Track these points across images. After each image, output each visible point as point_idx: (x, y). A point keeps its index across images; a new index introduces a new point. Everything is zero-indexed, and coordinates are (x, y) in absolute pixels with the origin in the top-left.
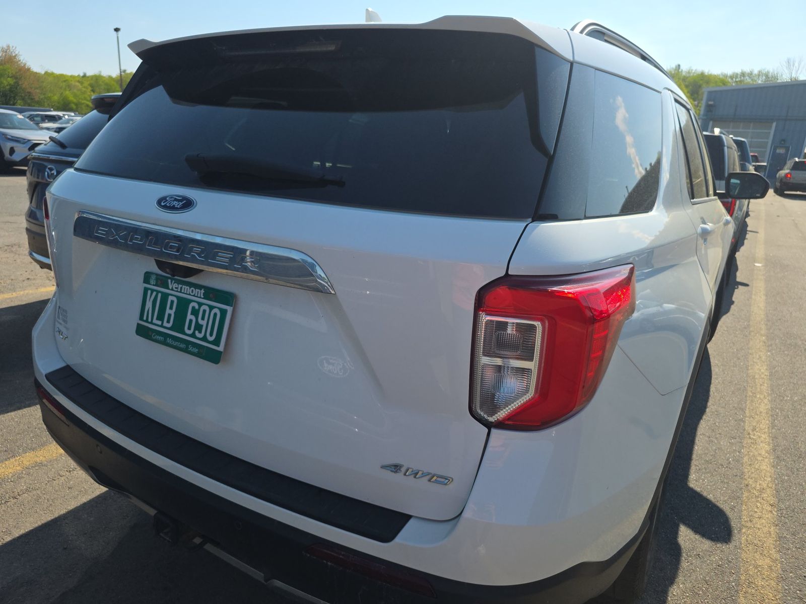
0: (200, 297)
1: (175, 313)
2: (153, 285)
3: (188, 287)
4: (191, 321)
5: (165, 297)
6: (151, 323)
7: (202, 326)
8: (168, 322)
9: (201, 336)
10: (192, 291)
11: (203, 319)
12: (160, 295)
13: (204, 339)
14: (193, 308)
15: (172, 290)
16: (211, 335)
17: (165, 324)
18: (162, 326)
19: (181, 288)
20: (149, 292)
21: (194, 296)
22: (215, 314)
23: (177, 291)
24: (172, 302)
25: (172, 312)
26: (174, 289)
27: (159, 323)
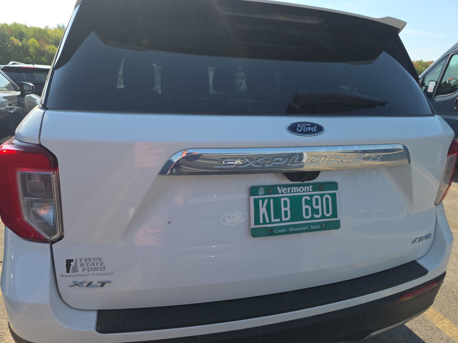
0: (310, 191)
1: (290, 209)
2: (262, 195)
3: (297, 188)
4: (307, 210)
5: (277, 201)
6: (271, 222)
7: (318, 209)
8: (286, 216)
9: (320, 216)
10: (301, 189)
11: (317, 204)
12: (272, 201)
13: (323, 217)
14: (306, 200)
15: (282, 193)
16: (328, 212)
17: (284, 219)
18: (281, 221)
19: (291, 190)
20: (260, 202)
21: (304, 192)
22: (327, 199)
23: (287, 193)
24: (285, 202)
25: (288, 209)
26: (284, 192)
27: (278, 220)
